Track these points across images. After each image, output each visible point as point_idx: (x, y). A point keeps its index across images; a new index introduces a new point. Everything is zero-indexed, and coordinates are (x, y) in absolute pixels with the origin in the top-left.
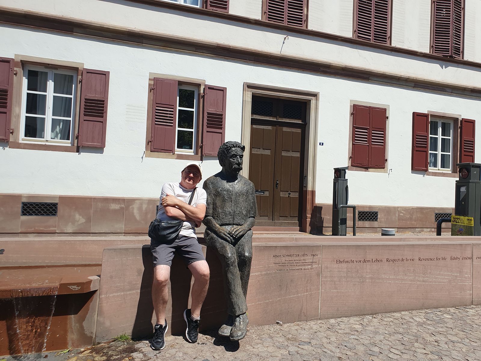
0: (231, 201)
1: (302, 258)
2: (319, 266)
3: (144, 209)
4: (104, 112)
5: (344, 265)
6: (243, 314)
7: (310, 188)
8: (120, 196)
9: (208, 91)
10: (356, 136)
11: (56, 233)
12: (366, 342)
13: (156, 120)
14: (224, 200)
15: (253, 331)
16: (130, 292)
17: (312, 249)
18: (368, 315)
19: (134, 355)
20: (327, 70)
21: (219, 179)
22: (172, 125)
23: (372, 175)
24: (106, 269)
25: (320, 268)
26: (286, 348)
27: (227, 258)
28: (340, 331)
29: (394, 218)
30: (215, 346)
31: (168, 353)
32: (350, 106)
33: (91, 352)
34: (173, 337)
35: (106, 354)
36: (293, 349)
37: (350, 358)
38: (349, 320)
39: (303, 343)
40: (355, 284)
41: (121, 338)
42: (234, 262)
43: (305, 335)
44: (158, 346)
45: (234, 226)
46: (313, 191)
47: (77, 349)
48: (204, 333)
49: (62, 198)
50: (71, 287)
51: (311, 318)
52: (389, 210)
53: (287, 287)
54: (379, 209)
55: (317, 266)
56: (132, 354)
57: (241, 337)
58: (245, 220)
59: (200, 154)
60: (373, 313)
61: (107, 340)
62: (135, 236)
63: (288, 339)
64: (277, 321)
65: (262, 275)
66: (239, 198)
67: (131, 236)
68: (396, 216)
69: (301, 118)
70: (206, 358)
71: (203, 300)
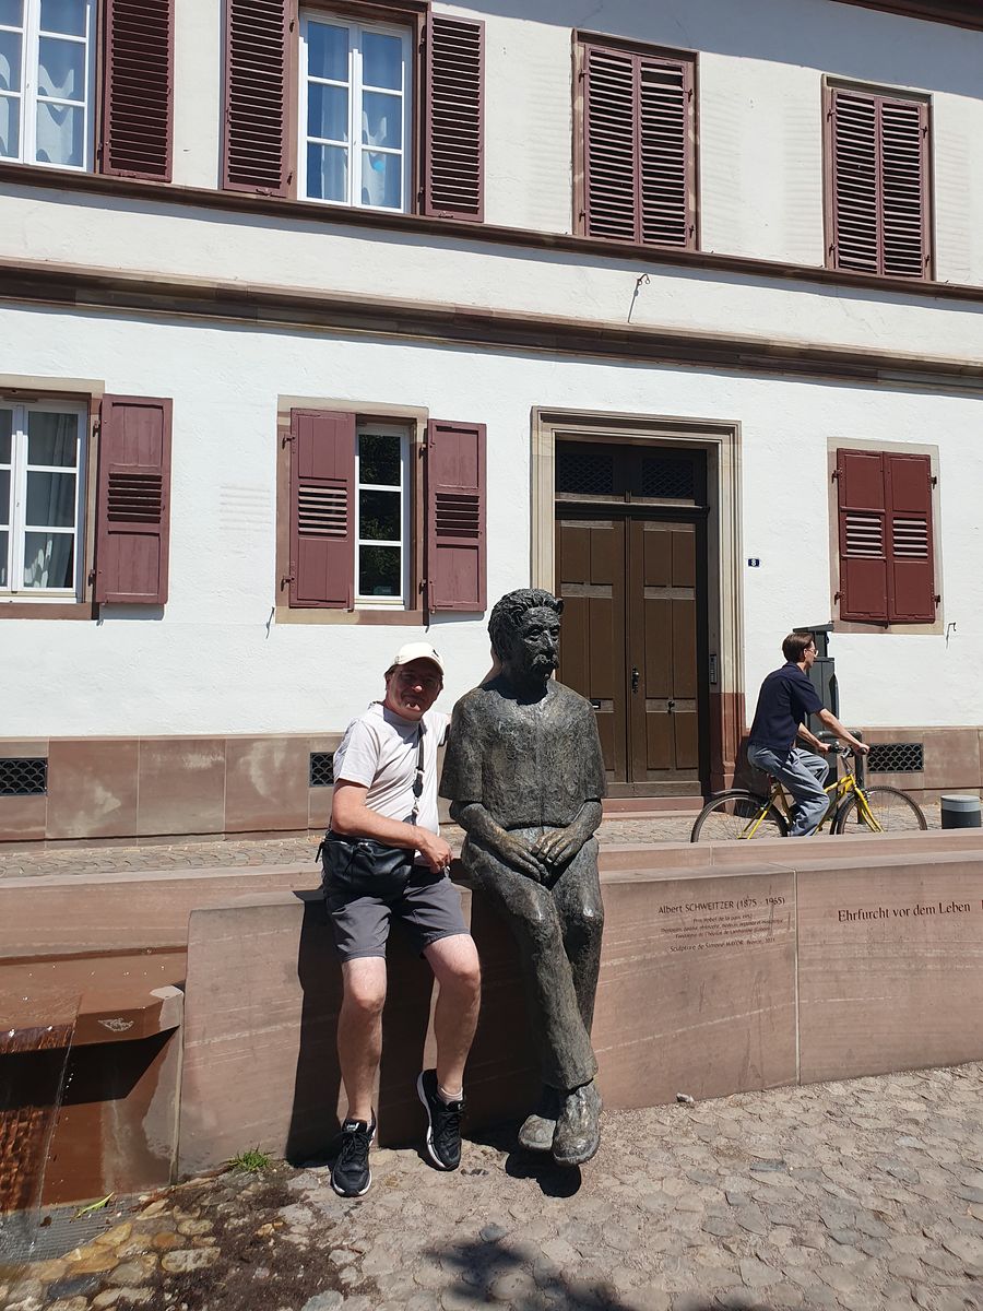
0: (534, 758)
1: (742, 911)
2: (791, 930)
3: (277, 764)
4: (161, 507)
5: (860, 925)
6: (586, 1084)
7: (727, 687)
8: (211, 733)
9: (435, 435)
10: (849, 535)
11: (44, 840)
12: (949, 1158)
13: (301, 521)
14: (513, 757)
15: (614, 1126)
16: (269, 1029)
17: (769, 884)
18: (940, 1066)
19: (289, 1213)
20: (760, 360)
21: (495, 695)
22: (344, 532)
23: (901, 642)
24: (199, 967)
25: (792, 937)
26: (717, 1182)
27: (533, 927)
28: (865, 1124)
29: (969, 759)
30: (513, 1179)
31: (381, 1205)
32: (828, 453)
33: (168, 1207)
34: (388, 1154)
35: (208, 1213)
36: (736, 1185)
37: (908, 1212)
38: (884, 1084)
39: (761, 1166)
40: (896, 979)
41: (246, 1160)
42: (553, 937)
43: (763, 1138)
44: (353, 1185)
45: (546, 828)
46: (737, 694)
47: (129, 1195)
48: (478, 1139)
49: (57, 745)
50: (109, 1024)
51: (775, 1081)
52: (953, 740)
53: (702, 996)
54: (926, 737)
55: (783, 931)
56: (283, 1211)
57: (586, 1154)
58: (575, 811)
59: (420, 609)
60: (955, 1063)
61: (209, 1167)
62: (257, 839)
63: (718, 1152)
64: (679, 1095)
65: (629, 965)
66: (554, 749)
67: (244, 839)
68: (974, 754)
69: (692, 493)
70: (489, 1220)
71: (469, 1045)
